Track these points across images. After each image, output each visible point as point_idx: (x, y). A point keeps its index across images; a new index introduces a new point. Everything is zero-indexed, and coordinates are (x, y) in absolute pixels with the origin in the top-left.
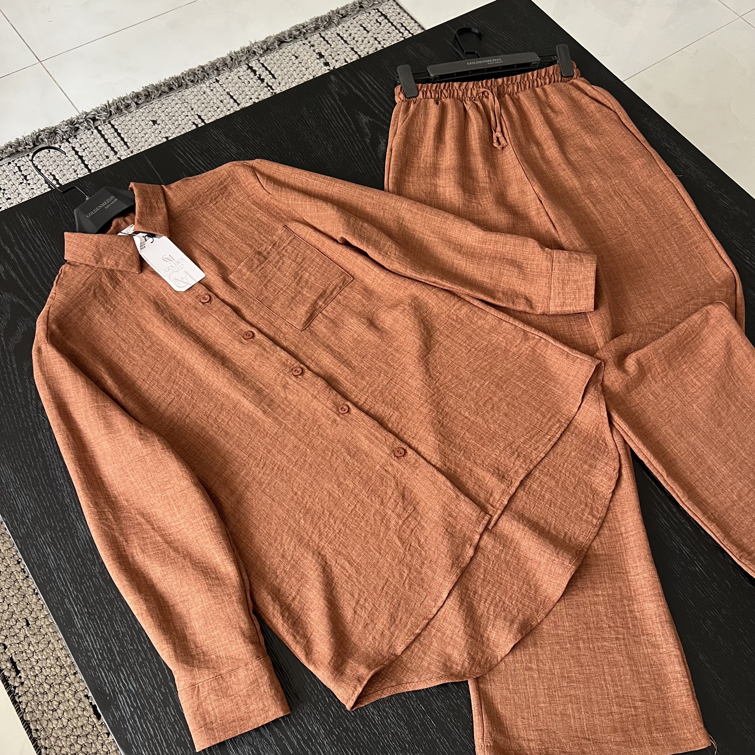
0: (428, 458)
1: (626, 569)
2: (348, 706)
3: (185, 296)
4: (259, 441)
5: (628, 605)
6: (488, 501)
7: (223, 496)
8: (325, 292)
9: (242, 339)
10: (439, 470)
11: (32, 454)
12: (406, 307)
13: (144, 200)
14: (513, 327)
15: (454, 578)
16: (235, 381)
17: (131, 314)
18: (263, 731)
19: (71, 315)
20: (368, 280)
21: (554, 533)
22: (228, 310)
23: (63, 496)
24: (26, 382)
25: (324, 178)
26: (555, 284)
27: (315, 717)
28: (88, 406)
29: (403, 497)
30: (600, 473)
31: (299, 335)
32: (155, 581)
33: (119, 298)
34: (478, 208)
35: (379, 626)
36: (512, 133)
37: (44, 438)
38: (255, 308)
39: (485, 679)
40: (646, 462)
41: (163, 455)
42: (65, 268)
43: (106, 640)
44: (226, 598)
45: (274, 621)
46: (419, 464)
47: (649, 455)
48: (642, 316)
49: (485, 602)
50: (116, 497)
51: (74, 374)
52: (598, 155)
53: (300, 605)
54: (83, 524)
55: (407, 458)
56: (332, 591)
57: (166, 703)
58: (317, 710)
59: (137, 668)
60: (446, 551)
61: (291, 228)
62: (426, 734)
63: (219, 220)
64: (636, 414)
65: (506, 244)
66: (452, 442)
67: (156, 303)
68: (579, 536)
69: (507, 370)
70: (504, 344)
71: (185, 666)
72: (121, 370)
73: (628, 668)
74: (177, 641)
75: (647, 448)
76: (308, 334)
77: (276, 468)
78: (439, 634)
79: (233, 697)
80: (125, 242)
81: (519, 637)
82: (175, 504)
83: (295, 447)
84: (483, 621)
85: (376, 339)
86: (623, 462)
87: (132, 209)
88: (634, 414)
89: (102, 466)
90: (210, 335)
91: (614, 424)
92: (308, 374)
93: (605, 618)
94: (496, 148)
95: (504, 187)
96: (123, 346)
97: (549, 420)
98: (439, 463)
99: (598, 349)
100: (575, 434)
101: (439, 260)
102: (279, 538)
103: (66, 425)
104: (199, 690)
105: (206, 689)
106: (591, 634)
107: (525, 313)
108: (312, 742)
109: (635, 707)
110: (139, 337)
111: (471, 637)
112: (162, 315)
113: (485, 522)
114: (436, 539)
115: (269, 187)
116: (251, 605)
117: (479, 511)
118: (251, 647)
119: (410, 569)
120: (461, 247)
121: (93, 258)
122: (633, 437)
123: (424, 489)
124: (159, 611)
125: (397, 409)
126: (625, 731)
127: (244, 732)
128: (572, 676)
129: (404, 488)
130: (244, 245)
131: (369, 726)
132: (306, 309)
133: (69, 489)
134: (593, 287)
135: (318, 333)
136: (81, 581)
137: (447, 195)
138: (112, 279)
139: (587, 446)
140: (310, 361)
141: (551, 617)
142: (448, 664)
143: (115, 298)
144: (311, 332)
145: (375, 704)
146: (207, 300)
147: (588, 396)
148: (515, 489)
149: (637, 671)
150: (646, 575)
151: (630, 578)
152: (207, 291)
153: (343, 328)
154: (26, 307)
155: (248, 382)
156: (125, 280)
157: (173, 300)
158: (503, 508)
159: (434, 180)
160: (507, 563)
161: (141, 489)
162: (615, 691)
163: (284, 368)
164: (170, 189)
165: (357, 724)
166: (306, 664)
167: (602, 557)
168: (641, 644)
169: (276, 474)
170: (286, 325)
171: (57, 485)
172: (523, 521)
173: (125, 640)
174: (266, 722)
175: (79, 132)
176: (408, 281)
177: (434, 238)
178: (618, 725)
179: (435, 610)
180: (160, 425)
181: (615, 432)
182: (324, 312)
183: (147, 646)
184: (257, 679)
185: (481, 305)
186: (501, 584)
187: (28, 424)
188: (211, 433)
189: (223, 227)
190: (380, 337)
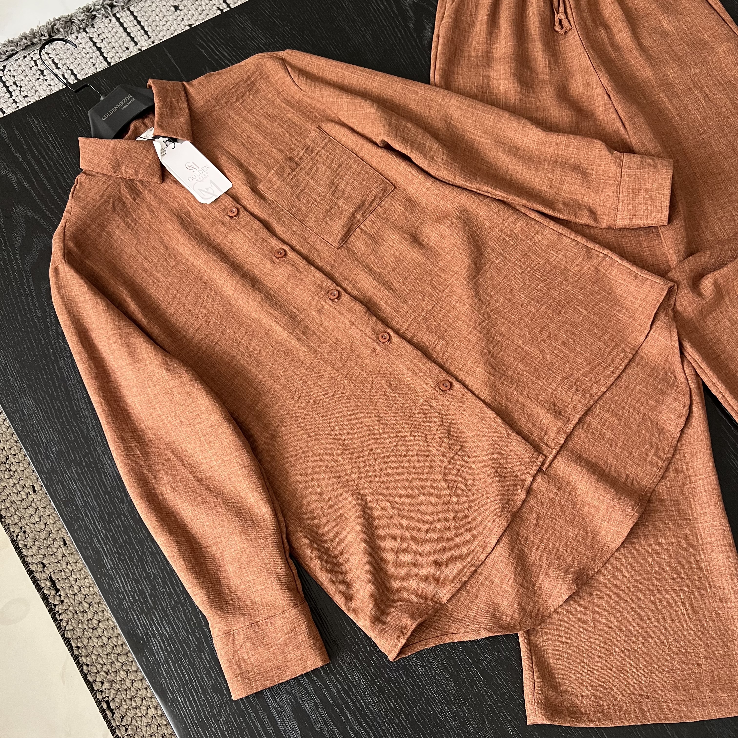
0: (477, 392)
1: (693, 516)
2: (391, 657)
3: (211, 209)
4: (294, 372)
5: (694, 555)
6: (542, 440)
7: (256, 431)
8: (363, 203)
9: (274, 258)
10: (488, 405)
11: (54, 383)
12: (454, 220)
13: (164, 100)
14: (574, 243)
15: (504, 524)
16: (267, 305)
17: (154, 230)
18: (301, 680)
19: (89, 231)
20: (411, 190)
21: (615, 475)
22: (257, 225)
23: (87, 428)
24: (44, 305)
25: (362, 71)
26: (624, 193)
27: (356, 667)
28: (110, 333)
29: (449, 434)
30: (668, 409)
31: (335, 253)
32: (187, 520)
33: (140, 212)
34: (536, 104)
35: (424, 572)
36: (577, 14)
37: (66, 366)
38: (286, 222)
39: (537, 631)
40: (720, 397)
41: (191, 387)
42: (81, 178)
43: (137, 582)
44: (261, 542)
45: (312, 565)
46: (467, 399)
47: (723, 389)
48: (720, 230)
49: (537, 549)
50: (143, 431)
51: (94, 297)
52: (676, 39)
53: (339, 549)
54: (110, 459)
55: (454, 391)
56: (372, 535)
57: (200, 649)
58: (358, 659)
59: (170, 611)
60: (495, 493)
61: (325, 129)
62: (472, 687)
63: (246, 121)
64: (711, 343)
65: (568, 146)
66: (503, 375)
67: (180, 217)
68: (642, 479)
69: (567, 292)
70: (564, 263)
71: (219, 612)
72: (144, 292)
73: (692, 622)
74: (210, 585)
75: (722, 382)
76: (346, 252)
77: (312, 401)
78: (487, 582)
79: (269, 646)
80: (144, 148)
81: (574, 588)
82: (205, 440)
83: (332, 378)
84: (535, 569)
85: (420, 257)
86: (694, 397)
87: (151, 110)
88: (708, 343)
89: (127, 397)
90: (238, 253)
91: (686, 354)
92: (345, 298)
93: (668, 568)
94: (557, 32)
95: (567, 79)
96: (146, 265)
97: (613, 349)
98: (489, 398)
99: (669, 270)
100: (642, 365)
101: (492, 165)
102: (316, 477)
103: (87, 353)
104: (234, 637)
105: (242, 636)
106: (653, 585)
107: (589, 226)
108: (352, 692)
109: (698, 665)
110: (163, 255)
111: (522, 586)
112: (187, 230)
113: (538, 463)
114: (485, 481)
115: (302, 82)
116: (287, 548)
117: (532, 451)
118: (287, 594)
119: (456, 512)
120: (517, 150)
121: (110, 167)
122: (707, 370)
123: (471, 426)
124: (191, 553)
125: (442, 337)
126: (687, 690)
127: (281, 682)
128: (631, 630)
129: (450, 424)
130: (274, 150)
131: (412, 677)
132: (342, 223)
133: (94, 422)
134: (668, 198)
135: (356, 251)
136: (110, 520)
137: (501, 88)
138: (132, 190)
139: (654, 379)
140: (347, 282)
141: (609, 566)
142: (497, 615)
143: (135, 211)
144: (349, 250)
145: (419, 655)
146: (235, 214)
147: (658, 323)
148: (572, 427)
149: (702, 626)
150: (715, 523)
151: (697, 525)
152: (234, 203)
153: (383, 245)
154: (42, 222)
155: (280, 306)
156: (146, 191)
157: (198, 213)
158: (558, 448)
159: (486, 71)
160: (562, 507)
161: (170, 422)
162: (677, 647)
163: (318, 291)
164: (192, 86)
165: (400, 674)
166: (346, 611)
167: (667, 502)
168: (706, 596)
169: (312, 407)
170: (321, 241)
171: (81, 417)
172: (581, 462)
173: (157, 583)
174: (305, 672)
175: (97, 20)
176: (457, 191)
177: (486, 139)
178: (680, 684)
179: (483, 557)
180: (188, 353)
181: (686, 364)
182: (362, 226)
183: (180, 589)
184: (294, 628)
185: (539, 218)
186: (555, 530)
187: (48, 350)
188: (242, 362)
189: (251, 130)
190: (426, 256)
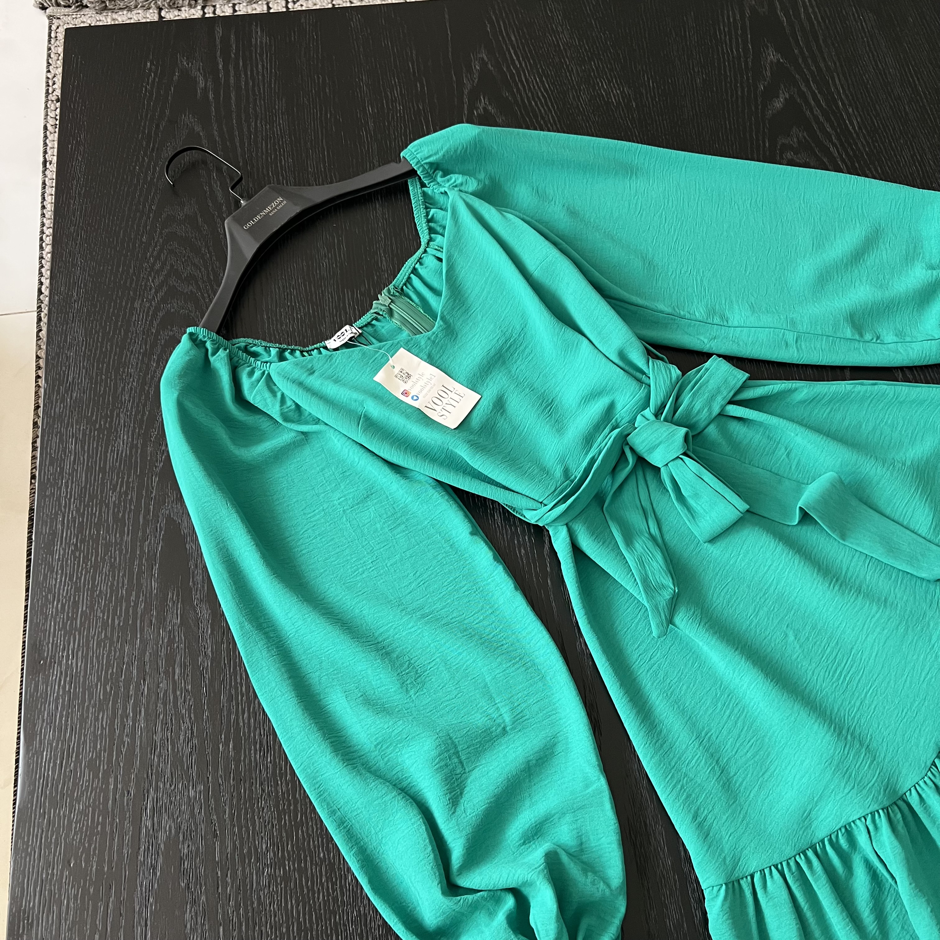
27: (271, 831)
59: (94, 644)
108: (250, 860)
173: (99, 603)
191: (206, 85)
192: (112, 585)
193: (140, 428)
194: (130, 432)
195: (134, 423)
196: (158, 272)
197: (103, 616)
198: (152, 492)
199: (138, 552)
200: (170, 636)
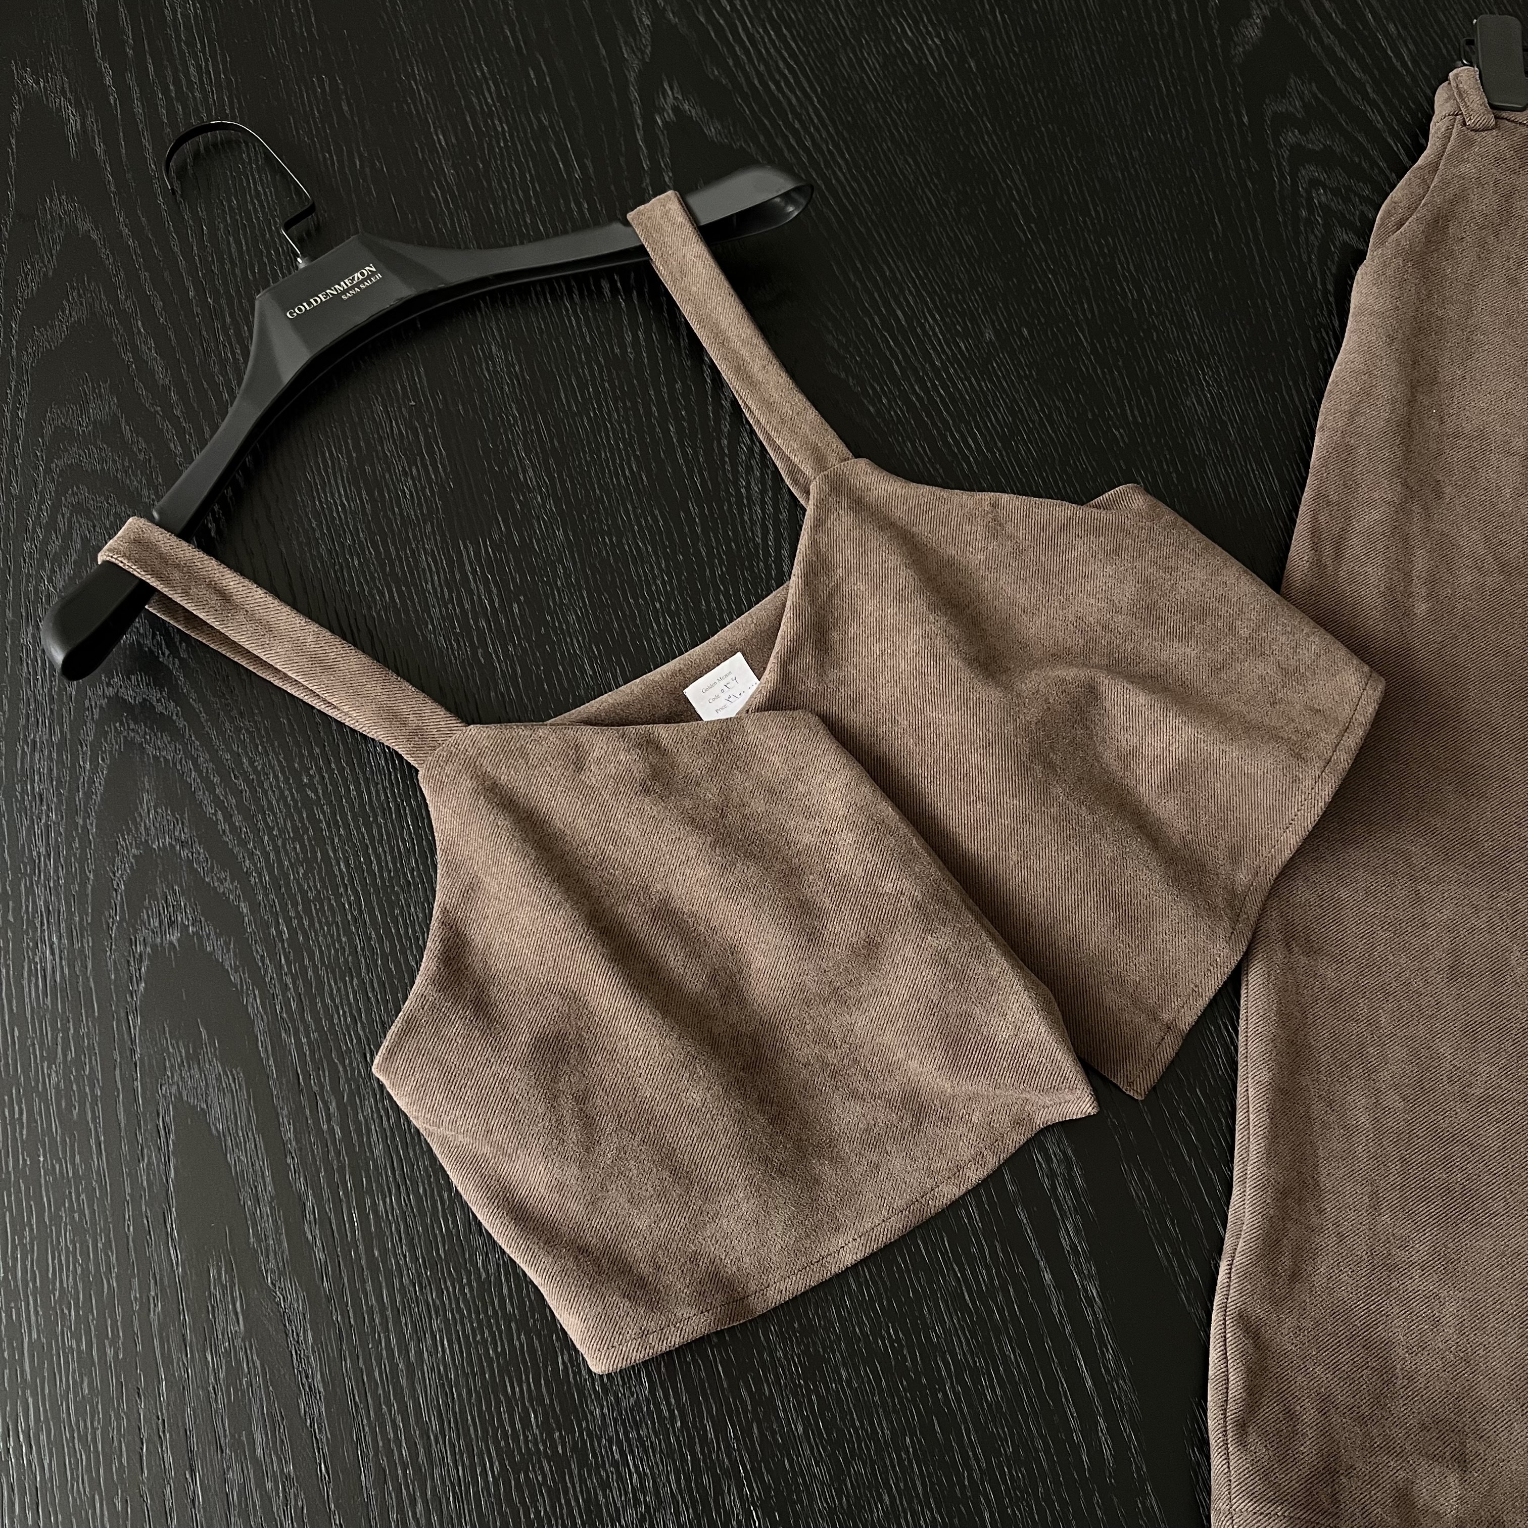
191: (83, 124)
192: (86, 1270)
193: (83, 912)
194: (63, 925)
195: (68, 904)
196: (56, 559)
197: (78, 1346)
198: (133, 1052)
199: (128, 1190)
200: (228, 1363)
